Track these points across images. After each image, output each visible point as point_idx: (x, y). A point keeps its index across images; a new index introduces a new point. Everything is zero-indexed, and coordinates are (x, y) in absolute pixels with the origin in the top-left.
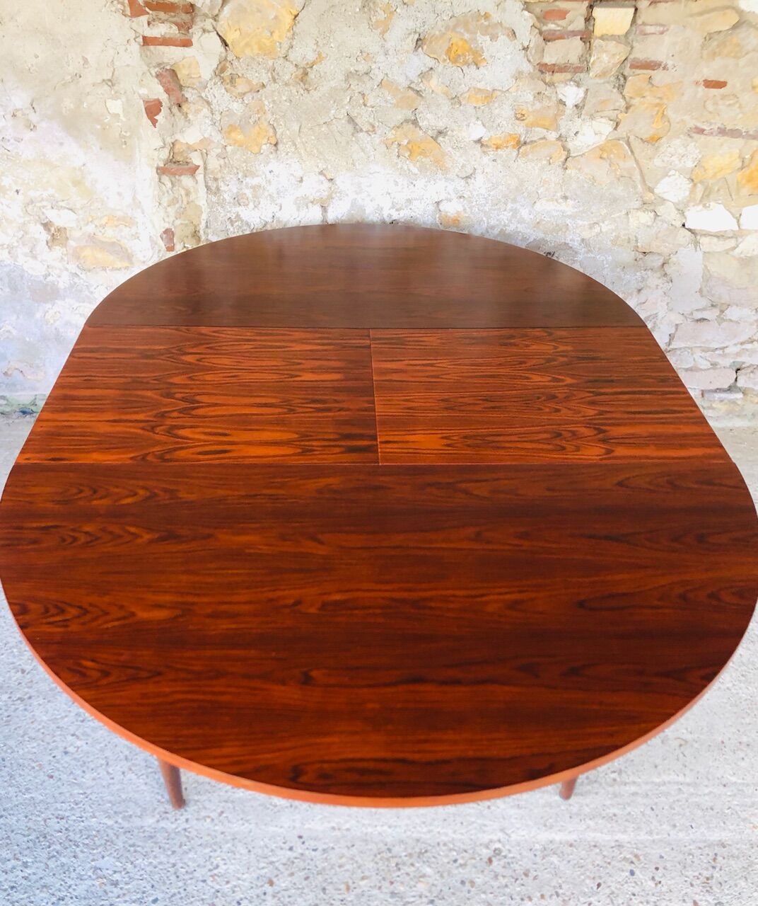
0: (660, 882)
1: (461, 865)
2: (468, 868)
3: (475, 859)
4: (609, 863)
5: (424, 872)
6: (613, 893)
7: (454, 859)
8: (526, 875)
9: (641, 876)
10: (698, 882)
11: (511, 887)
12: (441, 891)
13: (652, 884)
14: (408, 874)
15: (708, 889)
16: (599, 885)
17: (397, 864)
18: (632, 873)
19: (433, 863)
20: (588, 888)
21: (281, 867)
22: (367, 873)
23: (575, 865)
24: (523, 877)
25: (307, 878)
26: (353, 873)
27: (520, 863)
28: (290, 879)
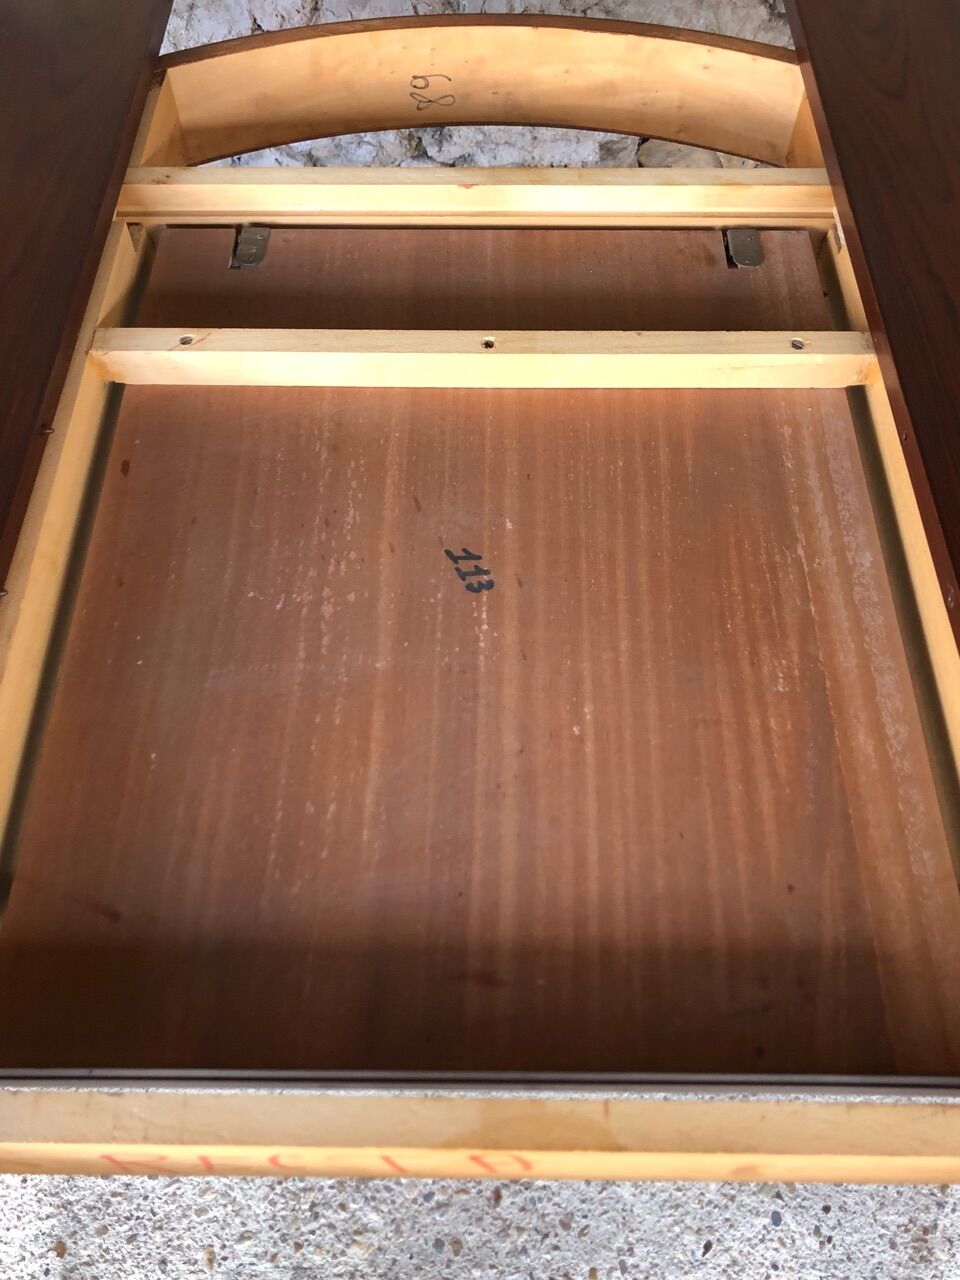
0: (830, 1239)
1: (440, 1206)
2: (452, 1213)
3: (465, 1191)
4: (732, 1199)
5: (365, 1220)
6: (735, 1262)
7: (426, 1192)
8: (566, 1226)
9: (793, 1226)
10: (908, 1237)
11: (532, 1252)
12: (395, 1261)
13: (813, 1242)
14: (331, 1226)
15: (925, 1253)
16: (708, 1247)
17: (313, 1205)
18: (777, 1219)
19: (384, 1201)
20: (684, 1253)
21: (83, 1214)
22: (252, 1226)
23: (665, 1201)
24: (559, 1230)
25: (131, 1239)
26: (226, 1225)
27: (556, 1199)
28: (98, 1240)
